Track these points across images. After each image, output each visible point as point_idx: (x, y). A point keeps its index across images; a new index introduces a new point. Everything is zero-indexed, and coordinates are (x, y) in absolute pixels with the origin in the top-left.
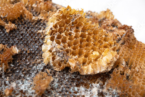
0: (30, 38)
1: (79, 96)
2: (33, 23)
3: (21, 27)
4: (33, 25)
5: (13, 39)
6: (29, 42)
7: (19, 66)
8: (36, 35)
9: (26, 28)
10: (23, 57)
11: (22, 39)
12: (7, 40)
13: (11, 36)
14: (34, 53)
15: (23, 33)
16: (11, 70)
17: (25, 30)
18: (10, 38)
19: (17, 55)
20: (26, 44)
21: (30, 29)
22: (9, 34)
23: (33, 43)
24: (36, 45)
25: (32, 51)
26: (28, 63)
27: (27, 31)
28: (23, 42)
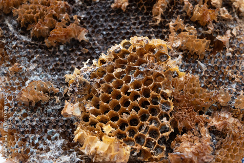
1: (47, 144)
2: (153, 22)
4: (150, 26)
5: (106, 21)
7: (64, 55)
9: (137, 22)
10: (80, 50)
11: (112, 30)
12: (99, 16)
13: (109, 15)
15: (124, 24)
17: (133, 21)
18: (105, 16)
19: (78, 41)
20: (106, 39)
21: (139, 27)
22: (112, 11)
25: (97, 54)
26: (73, 62)
27: (132, 26)
28: (107, 34)
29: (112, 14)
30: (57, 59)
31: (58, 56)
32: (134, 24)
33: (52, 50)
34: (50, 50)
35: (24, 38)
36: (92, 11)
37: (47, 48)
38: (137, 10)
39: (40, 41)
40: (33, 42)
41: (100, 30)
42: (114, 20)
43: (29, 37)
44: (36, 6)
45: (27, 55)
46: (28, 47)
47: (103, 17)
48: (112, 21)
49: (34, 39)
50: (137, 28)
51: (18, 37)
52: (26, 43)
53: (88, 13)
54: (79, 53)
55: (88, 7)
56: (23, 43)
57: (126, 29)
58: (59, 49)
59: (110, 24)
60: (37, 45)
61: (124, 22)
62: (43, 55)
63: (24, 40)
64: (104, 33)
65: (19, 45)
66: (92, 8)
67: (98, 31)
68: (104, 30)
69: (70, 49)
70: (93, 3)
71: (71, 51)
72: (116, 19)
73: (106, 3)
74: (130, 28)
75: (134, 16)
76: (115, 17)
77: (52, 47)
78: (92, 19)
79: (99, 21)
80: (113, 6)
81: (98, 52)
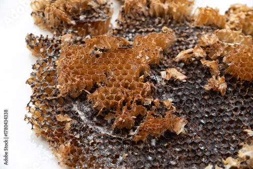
0: (224, 127)
3: (235, 98)
5: (201, 106)
6: (215, 133)
7: (159, 153)
8: (238, 131)
9: (238, 106)
10: (179, 146)
11: (211, 117)
12: (191, 100)
13: (203, 98)
14: (199, 157)
15: (224, 110)
16: (144, 148)
17: (234, 107)
18: (198, 100)
19: (174, 134)
21: (243, 113)
22: (206, 94)
23: (219, 138)
24: (217, 148)
25: (201, 150)
26: (173, 163)
27: (234, 112)
28: (207, 123)
29: (206, 97)
30: (150, 158)
31: (150, 154)
32: (236, 110)
33: (142, 146)
34: (139, 146)
35: (103, 131)
36: (180, 93)
37: (133, 143)
38: (235, 92)
39: (123, 134)
40: (115, 136)
41: (197, 118)
42: (211, 105)
43: (109, 129)
44: (118, 89)
45: (110, 155)
46: (110, 143)
47: (196, 100)
48: (209, 106)
49: (117, 131)
50: (241, 115)
51: (93, 129)
52: (106, 137)
53: (176, 96)
54: (178, 150)
55: (174, 89)
56: (102, 137)
57: (228, 116)
59: (207, 109)
60: (121, 139)
61: (222, 108)
62: (130, 152)
63: (103, 133)
64: (202, 121)
65: (98, 141)
66: (180, 90)
67: (194, 119)
68: (202, 118)
69: (166, 145)
70: (179, 83)
71: (167, 147)
72: (212, 103)
73: (194, 84)
74: (232, 115)
75: (232, 99)
76: (210, 102)
77: (140, 142)
78: (183, 103)
79: (192, 106)
80: (207, 87)
81: (202, 148)
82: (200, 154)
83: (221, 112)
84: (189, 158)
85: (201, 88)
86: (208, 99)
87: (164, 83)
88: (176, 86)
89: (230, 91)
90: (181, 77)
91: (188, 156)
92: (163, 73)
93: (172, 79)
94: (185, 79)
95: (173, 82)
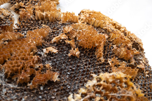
0: (80, 75)
2: (98, 62)
3: (85, 58)
5: (67, 65)
6: (76, 78)
7: (45, 93)
8: (88, 76)
9: (87, 63)
10: (56, 88)
11: (73, 70)
12: (61, 63)
13: (68, 61)
14: (67, 92)
15: (80, 66)
17: (85, 63)
18: (65, 62)
19: (53, 82)
20: (71, 78)
21: (90, 66)
22: (69, 58)
23: (78, 81)
24: (77, 86)
25: (69, 88)
26: (53, 97)
27: (85, 66)
28: (71, 74)
29: (70, 60)
30: (40, 97)
31: (40, 95)
32: (86, 65)
33: (35, 91)
34: (33, 91)
35: (11, 86)
36: (55, 60)
37: (30, 90)
38: (85, 55)
39: (24, 86)
40: (19, 88)
41: (65, 72)
42: (72, 64)
43: (15, 84)
44: (18, 61)
45: (17, 98)
46: (16, 92)
47: (64, 63)
48: (71, 64)
49: (20, 85)
50: (89, 67)
51: (6, 86)
52: (14, 89)
53: (53, 62)
54: (56, 90)
55: (52, 58)
56: (11, 89)
57: (82, 69)
58: (40, 90)
59: (70, 67)
60: (22, 89)
61: (79, 64)
62: (29, 95)
63: (12, 87)
64: (68, 73)
65: (9, 92)
66: (55, 58)
67: (63, 73)
68: (68, 72)
69: (49, 88)
70: (54, 54)
71: (50, 89)
72: (73, 63)
73: (62, 54)
74: (84, 68)
75: (84, 60)
76: (72, 62)
77: (34, 89)
78: (57, 65)
79: (62, 66)
80: (69, 55)
81: (69, 87)
82: (68, 90)
83: (78, 67)
84: (62, 94)
85: (66, 56)
86: (71, 61)
87: (46, 56)
88: (53, 56)
89: (82, 55)
90: (55, 51)
91: (62, 93)
92: (44, 50)
93: (50, 53)
94: (57, 52)
95: (50, 54)
